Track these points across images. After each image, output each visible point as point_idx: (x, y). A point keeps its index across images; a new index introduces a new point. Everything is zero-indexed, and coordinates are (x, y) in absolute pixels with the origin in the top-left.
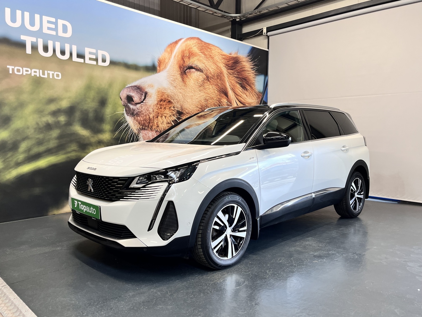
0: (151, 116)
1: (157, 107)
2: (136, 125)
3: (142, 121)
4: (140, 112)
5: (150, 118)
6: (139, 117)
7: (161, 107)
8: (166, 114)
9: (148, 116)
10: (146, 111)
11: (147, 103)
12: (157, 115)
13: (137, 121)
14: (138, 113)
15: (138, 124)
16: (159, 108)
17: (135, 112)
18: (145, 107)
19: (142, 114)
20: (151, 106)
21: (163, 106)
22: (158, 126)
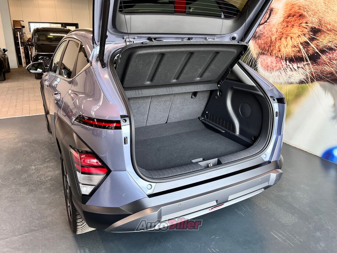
0: (273, 38)
1: (282, 25)
2: (257, 49)
3: (263, 45)
4: (262, 34)
5: (272, 40)
6: (260, 40)
7: (287, 25)
8: (293, 33)
9: (269, 38)
10: (269, 32)
11: (270, 23)
12: (280, 36)
13: (258, 44)
14: (260, 36)
15: (258, 48)
16: (285, 26)
17: (257, 35)
18: (268, 28)
19: (263, 37)
20: (275, 26)
21: (290, 24)
22: (280, 51)
